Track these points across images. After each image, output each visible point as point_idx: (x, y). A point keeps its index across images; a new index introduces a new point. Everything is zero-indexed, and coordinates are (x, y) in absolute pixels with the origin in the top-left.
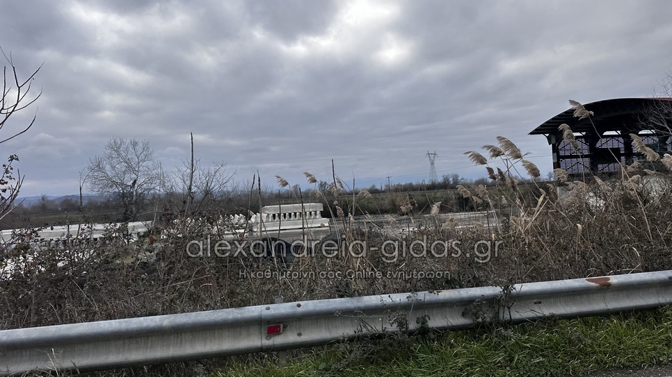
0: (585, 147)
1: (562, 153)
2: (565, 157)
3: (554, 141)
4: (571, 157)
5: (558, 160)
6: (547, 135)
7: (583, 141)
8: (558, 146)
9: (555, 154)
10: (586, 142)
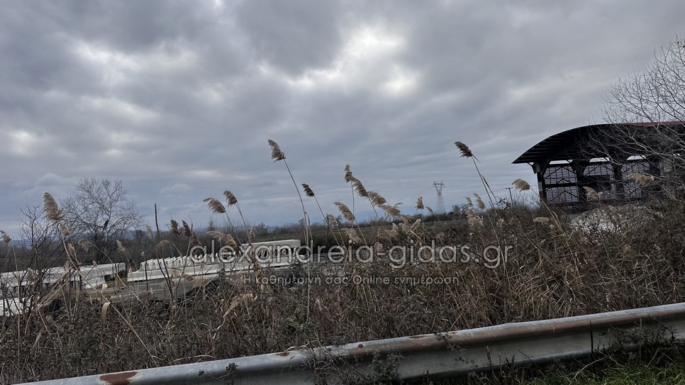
0: (571, 174)
1: (547, 182)
2: (551, 186)
3: (538, 170)
4: (557, 185)
5: (544, 190)
6: (532, 164)
7: (570, 168)
8: (543, 174)
9: (541, 183)
10: (574, 170)
